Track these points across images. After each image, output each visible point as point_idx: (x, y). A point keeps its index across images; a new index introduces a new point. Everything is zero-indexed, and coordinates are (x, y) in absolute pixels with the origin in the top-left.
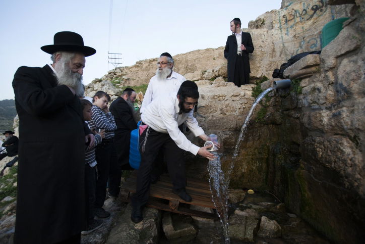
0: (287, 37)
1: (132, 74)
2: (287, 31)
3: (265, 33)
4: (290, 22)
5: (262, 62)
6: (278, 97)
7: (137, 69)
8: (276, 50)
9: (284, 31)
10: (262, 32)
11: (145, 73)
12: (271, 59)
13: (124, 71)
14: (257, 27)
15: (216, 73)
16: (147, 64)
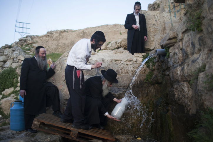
0: (175, 19)
1: (42, 42)
2: (175, 14)
3: (158, 15)
4: (176, 8)
5: (155, 37)
6: (160, 62)
7: (47, 38)
8: (166, 28)
9: (173, 14)
10: (155, 14)
11: (55, 42)
12: (162, 35)
13: (35, 40)
14: (154, 9)
15: (118, 45)
16: (58, 35)
